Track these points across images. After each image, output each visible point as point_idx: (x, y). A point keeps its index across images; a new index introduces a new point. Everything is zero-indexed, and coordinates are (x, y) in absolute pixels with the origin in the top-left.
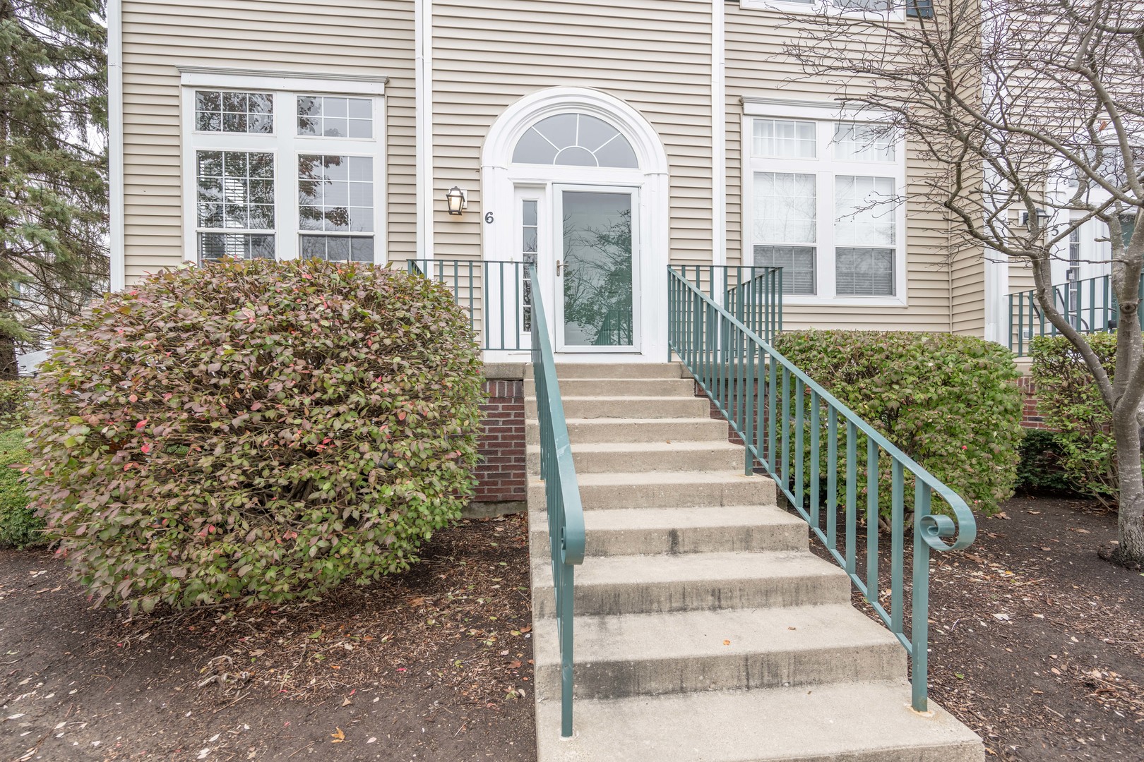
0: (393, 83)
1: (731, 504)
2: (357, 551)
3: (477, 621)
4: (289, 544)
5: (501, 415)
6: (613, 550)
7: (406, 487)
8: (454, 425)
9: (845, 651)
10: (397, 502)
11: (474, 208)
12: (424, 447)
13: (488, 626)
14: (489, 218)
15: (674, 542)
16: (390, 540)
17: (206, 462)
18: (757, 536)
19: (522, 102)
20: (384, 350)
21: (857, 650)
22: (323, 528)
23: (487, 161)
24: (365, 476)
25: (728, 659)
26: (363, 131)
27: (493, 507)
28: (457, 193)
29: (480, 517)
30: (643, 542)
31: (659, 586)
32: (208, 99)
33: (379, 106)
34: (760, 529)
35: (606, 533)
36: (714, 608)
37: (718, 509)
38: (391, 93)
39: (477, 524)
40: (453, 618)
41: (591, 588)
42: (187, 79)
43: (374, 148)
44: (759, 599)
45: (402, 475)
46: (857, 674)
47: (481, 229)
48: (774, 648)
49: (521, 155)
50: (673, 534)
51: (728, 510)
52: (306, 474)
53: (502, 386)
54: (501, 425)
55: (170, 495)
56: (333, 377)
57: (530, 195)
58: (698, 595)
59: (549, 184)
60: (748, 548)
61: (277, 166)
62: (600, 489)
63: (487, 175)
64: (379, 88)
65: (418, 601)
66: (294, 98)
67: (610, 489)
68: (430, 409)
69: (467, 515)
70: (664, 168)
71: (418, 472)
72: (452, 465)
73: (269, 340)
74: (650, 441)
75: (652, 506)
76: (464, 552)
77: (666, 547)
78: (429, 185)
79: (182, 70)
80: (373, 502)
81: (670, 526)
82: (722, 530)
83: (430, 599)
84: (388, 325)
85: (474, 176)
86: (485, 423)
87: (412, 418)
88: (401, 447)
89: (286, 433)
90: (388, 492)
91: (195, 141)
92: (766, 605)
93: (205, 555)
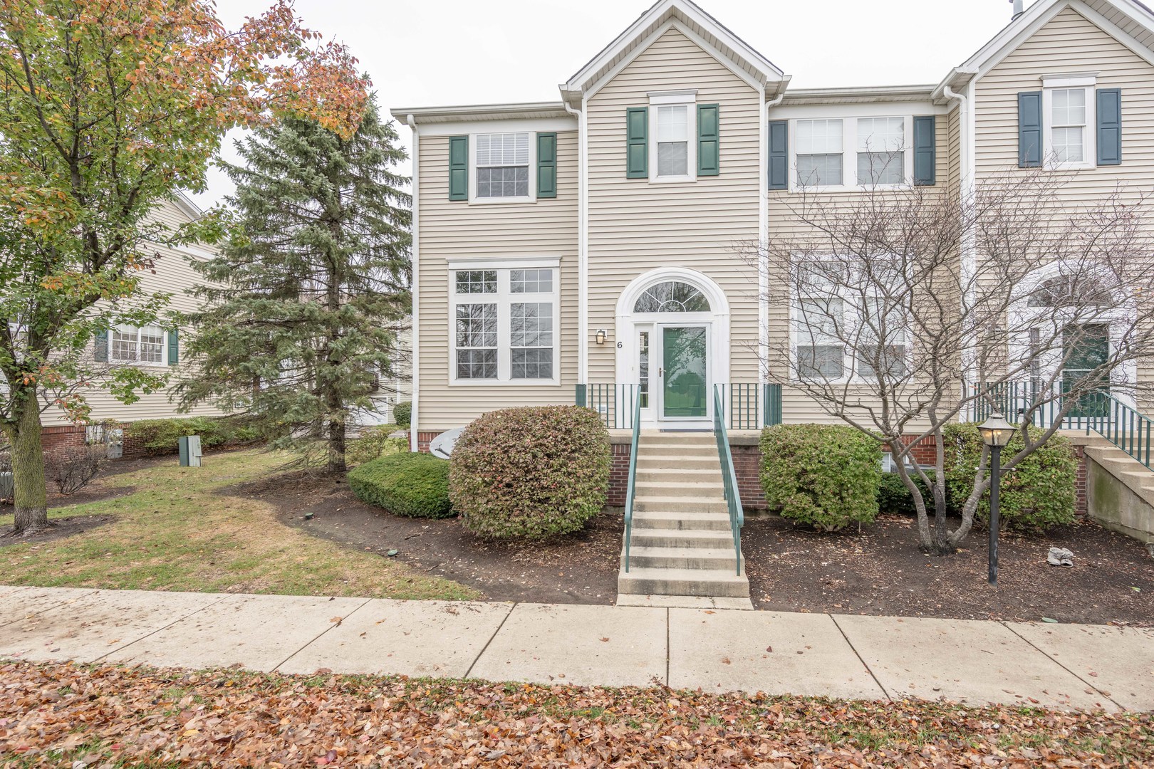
0: (565, 259)
1: (713, 512)
2: (563, 522)
3: (606, 552)
4: (542, 518)
5: (622, 462)
6: (656, 526)
7: (580, 500)
8: (597, 477)
9: (723, 560)
10: (577, 506)
11: (611, 339)
12: (586, 486)
13: (610, 554)
14: (620, 345)
15: (680, 525)
16: (574, 518)
17: (519, 491)
18: (714, 524)
19: (640, 278)
20: (573, 452)
21: (726, 560)
22: (553, 513)
23: (618, 314)
24: (566, 496)
25: (682, 559)
26: (547, 288)
27: (617, 509)
28: (601, 334)
29: (611, 513)
30: (668, 524)
31: (667, 538)
32: (462, 277)
33: (556, 274)
34: (716, 522)
35: (653, 520)
36: (687, 547)
37: (707, 514)
38: (563, 265)
39: (609, 517)
40: (596, 551)
41: (643, 537)
42: (452, 266)
43: (553, 297)
44: (704, 545)
45: (578, 496)
46: (726, 568)
47: (615, 351)
48: (697, 557)
49: (638, 309)
50: (680, 522)
51: (711, 514)
52: (548, 495)
53: (623, 447)
54: (622, 467)
55: (507, 500)
56: (555, 462)
57: (644, 330)
58: (681, 542)
59: (655, 323)
60: (711, 529)
61: (499, 311)
62: (656, 503)
63: (618, 320)
64: (557, 263)
65: (582, 544)
66: (508, 272)
67: (660, 504)
68: (588, 471)
69: (604, 512)
70: (727, 311)
71: (583, 495)
72: (596, 492)
73: (536, 450)
74: (688, 482)
75: (678, 511)
76: (601, 528)
77: (678, 526)
78: (586, 327)
79: (448, 262)
80: (569, 505)
81: (679, 519)
82: (700, 521)
83: (587, 544)
84: (573, 441)
85: (611, 321)
86: (613, 466)
87: (582, 476)
88: (579, 486)
89: (542, 482)
90: (574, 502)
91: (457, 299)
92: (708, 548)
93: (517, 519)
